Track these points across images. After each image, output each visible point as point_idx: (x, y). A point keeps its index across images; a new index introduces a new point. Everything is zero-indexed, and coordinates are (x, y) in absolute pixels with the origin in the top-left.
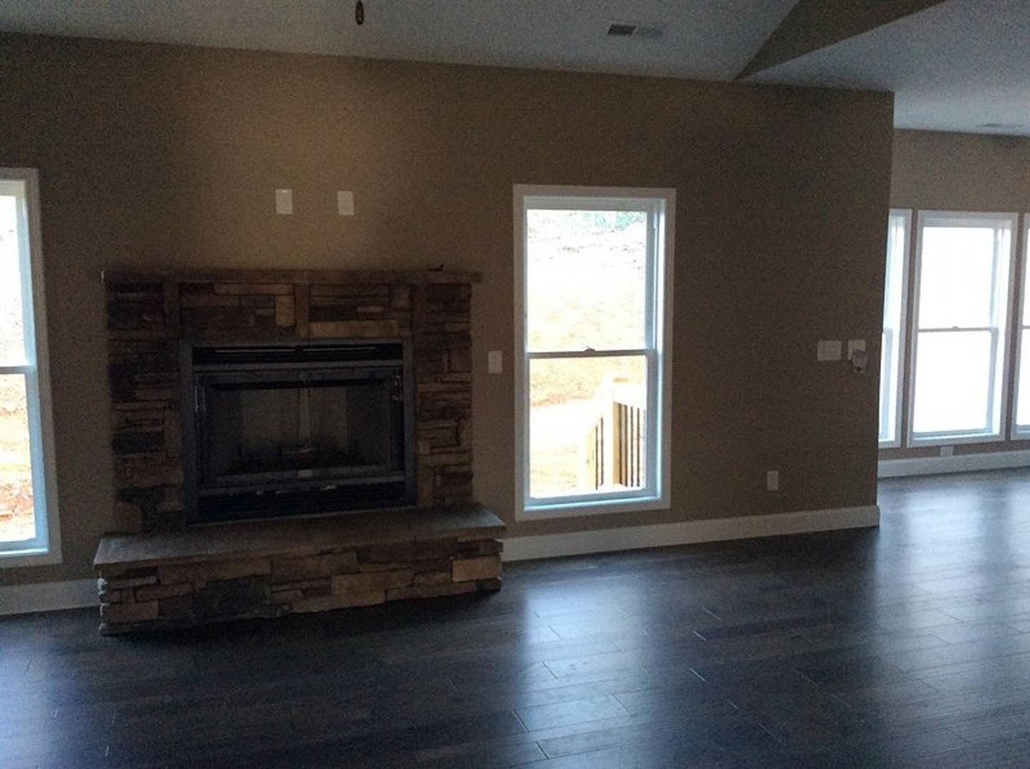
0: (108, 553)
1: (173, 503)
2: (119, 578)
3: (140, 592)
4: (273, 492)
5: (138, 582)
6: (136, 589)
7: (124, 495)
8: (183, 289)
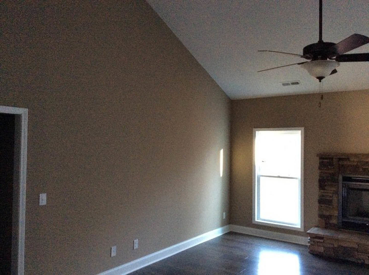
0: (313, 231)
1: (334, 221)
2: (314, 238)
3: (318, 243)
4: (366, 224)
5: (318, 240)
6: (318, 242)
7: (321, 216)
8: (340, 159)
